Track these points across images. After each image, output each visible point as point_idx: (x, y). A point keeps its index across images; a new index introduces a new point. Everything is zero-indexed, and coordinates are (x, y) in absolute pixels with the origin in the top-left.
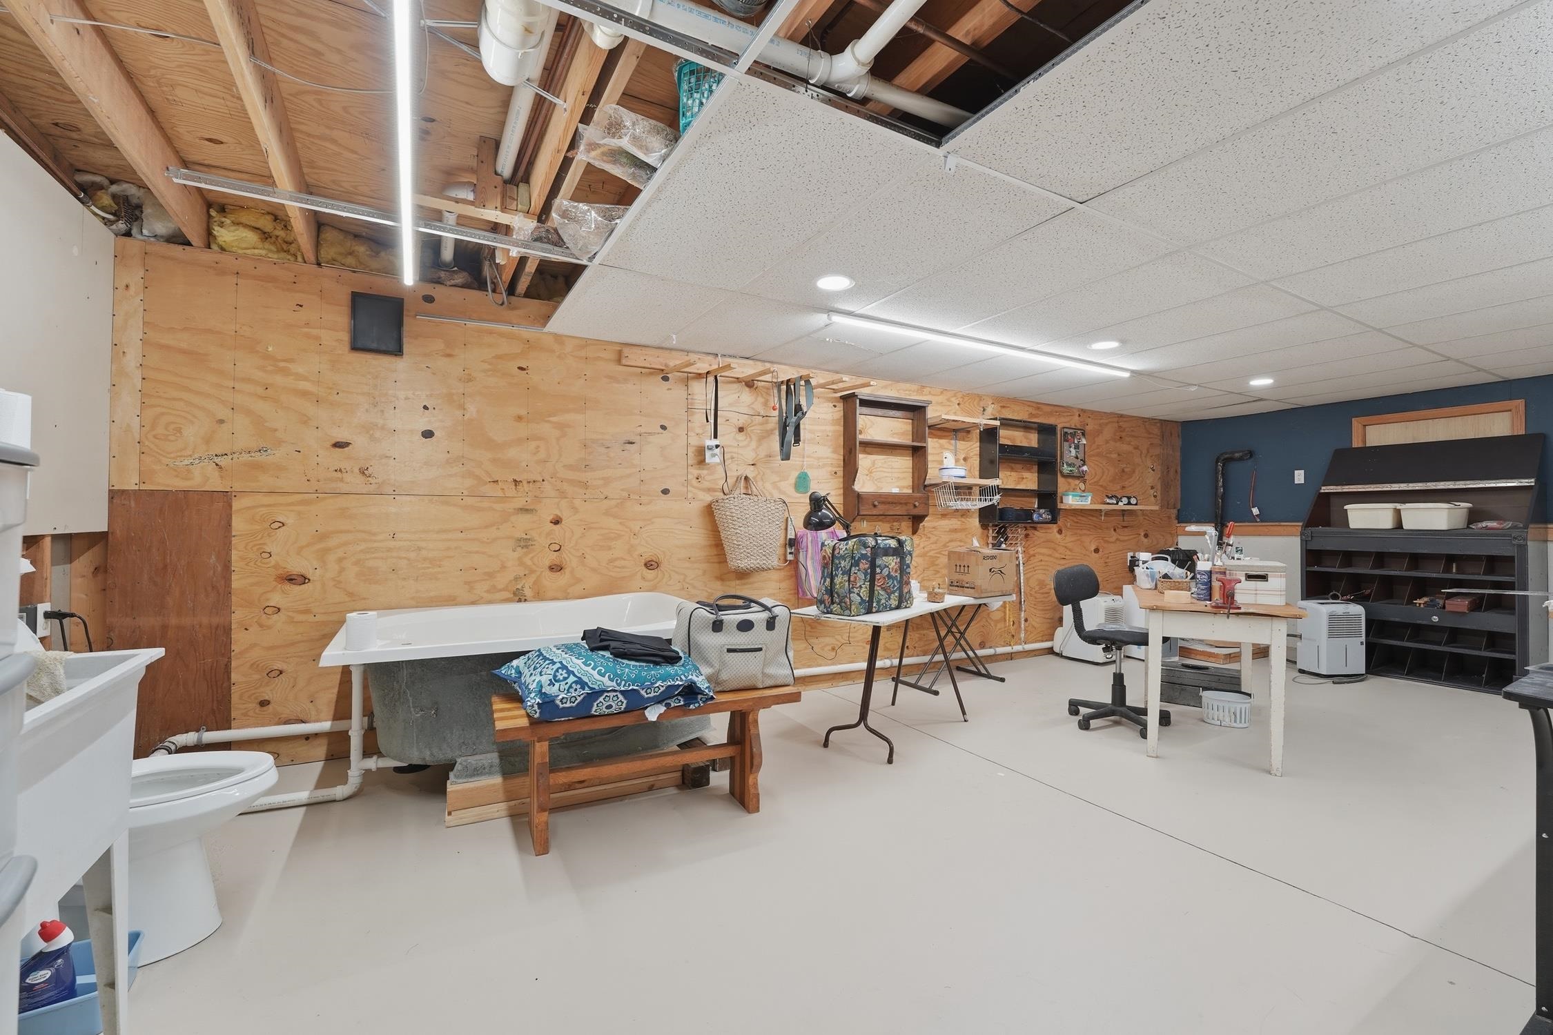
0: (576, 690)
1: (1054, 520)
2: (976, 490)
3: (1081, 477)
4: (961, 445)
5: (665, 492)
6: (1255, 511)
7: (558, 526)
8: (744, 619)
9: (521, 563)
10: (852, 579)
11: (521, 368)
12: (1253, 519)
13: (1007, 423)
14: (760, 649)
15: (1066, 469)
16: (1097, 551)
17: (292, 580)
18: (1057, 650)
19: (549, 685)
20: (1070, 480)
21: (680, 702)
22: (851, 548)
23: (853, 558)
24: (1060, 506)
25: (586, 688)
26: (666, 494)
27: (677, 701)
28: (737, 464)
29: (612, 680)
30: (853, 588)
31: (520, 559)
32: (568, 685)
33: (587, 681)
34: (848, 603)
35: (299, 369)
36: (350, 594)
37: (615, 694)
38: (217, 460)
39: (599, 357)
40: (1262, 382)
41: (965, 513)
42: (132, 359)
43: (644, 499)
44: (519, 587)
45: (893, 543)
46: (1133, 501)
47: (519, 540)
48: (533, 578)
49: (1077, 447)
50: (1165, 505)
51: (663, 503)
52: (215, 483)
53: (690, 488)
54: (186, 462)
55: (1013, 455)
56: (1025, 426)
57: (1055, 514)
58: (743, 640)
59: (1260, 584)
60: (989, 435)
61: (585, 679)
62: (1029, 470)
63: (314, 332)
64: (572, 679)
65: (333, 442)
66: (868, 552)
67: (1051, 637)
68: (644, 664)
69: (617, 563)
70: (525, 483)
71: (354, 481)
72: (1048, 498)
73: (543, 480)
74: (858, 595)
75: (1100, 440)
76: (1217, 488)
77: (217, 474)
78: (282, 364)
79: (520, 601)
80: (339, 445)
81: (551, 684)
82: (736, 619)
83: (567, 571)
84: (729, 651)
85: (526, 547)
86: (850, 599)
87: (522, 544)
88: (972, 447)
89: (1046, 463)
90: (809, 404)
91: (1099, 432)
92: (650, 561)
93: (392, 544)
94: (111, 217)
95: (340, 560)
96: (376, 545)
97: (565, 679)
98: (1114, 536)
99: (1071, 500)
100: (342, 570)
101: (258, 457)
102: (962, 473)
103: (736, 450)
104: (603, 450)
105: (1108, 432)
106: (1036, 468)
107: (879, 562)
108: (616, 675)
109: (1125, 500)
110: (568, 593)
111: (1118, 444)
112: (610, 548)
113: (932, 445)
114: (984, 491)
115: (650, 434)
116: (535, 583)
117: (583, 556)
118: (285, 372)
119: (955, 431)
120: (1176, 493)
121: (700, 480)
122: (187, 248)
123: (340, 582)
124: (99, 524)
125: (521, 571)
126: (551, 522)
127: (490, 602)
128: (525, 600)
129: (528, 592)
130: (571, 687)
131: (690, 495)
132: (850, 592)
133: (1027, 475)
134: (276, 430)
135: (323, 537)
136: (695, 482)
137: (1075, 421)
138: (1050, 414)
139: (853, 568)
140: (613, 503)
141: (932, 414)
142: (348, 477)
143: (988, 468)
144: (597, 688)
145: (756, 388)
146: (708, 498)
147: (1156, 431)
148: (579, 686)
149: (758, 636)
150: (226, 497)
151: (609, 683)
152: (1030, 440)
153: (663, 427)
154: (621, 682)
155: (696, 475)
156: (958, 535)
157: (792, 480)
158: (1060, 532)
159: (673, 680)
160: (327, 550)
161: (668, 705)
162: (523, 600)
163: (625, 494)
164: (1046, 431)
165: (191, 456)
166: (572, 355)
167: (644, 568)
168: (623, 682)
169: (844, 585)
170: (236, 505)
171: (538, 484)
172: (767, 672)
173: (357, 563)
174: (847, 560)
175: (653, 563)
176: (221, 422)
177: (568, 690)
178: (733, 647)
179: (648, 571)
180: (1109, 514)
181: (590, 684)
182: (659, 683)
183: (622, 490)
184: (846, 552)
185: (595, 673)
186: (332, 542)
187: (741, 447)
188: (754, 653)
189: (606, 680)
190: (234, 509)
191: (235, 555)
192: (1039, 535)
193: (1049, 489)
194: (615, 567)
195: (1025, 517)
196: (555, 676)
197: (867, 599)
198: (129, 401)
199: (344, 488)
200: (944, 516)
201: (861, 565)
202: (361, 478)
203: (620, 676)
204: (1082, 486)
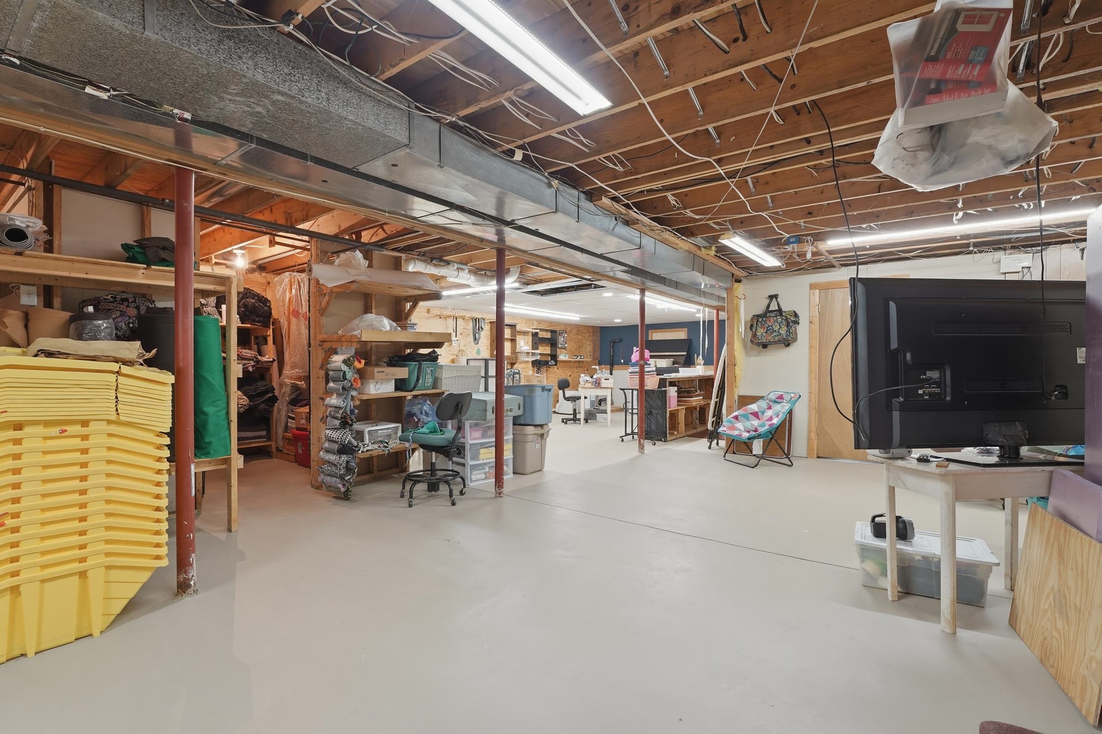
1: (556, 365)
2: (531, 354)
3: (565, 348)
4: (526, 337)
6: (622, 361)
12: (621, 364)
13: (541, 330)
15: (560, 346)
16: (570, 376)
18: (557, 411)
20: (562, 350)
24: (558, 359)
28: (460, 346)
40: (618, 321)
41: (527, 362)
45: (518, 371)
46: (582, 357)
49: (564, 337)
50: (594, 359)
53: (447, 354)
55: (543, 341)
56: (547, 331)
57: (556, 361)
59: (607, 381)
60: (535, 335)
62: (548, 346)
66: (512, 373)
67: (555, 407)
72: (554, 357)
75: (571, 335)
76: (611, 352)
88: (530, 338)
89: (553, 343)
90: (484, 326)
91: (571, 332)
98: (576, 370)
99: (562, 357)
102: (528, 348)
105: (574, 332)
106: (550, 345)
109: (580, 357)
111: (578, 336)
113: (518, 338)
114: (533, 354)
119: (524, 333)
120: (598, 354)
121: (450, 351)
131: (447, 356)
133: (547, 348)
136: (448, 352)
137: (563, 328)
138: (554, 326)
141: (518, 328)
143: (535, 346)
145: (465, 319)
146: (452, 357)
147: (591, 330)
152: (548, 335)
156: (526, 370)
157: (476, 351)
158: (558, 369)
164: (553, 332)
180: (574, 362)
187: (461, 340)
192: (551, 370)
193: (554, 353)
195: (546, 363)
200: (520, 363)
204: (565, 352)
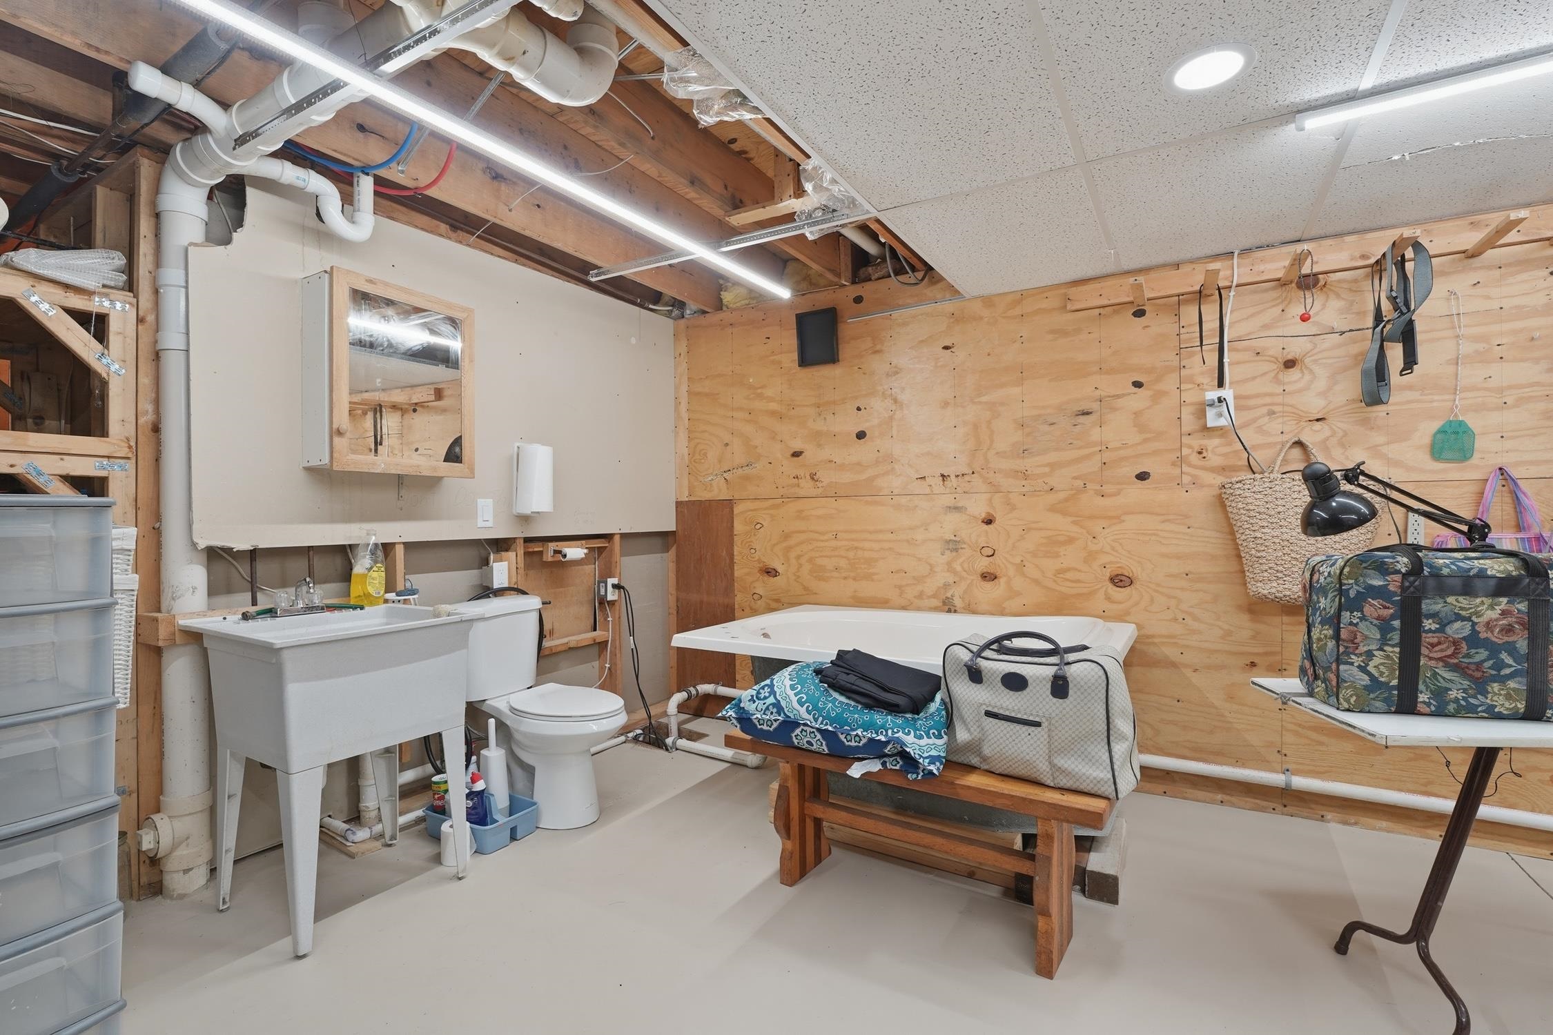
0: (772, 713)
5: (1143, 476)
7: (990, 526)
8: (1012, 671)
9: (949, 567)
10: (1344, 634)
11: (946, 348)
14: (1038, 724)
17: (768, 572)
19: (749, 701)
21: (896, 765)
22: (1338, 572)
23: (1341, 592)
25: (782, 715)
26: (1145, 479)
27: (894, 763)
28: (1283, 423)
29: (808, 712)
30: (1347, 653)
31: (949, 564)
32: (766, 705)
33: (784, 707)
34: (1334, 683)
35: (769, 392)
36: (806, 588)
37: (812, 730)
38: (725, 475)
39: (1040, 309)
42: (683, 407)
43: (1108, 488)
44: (949, 595)
47: (948, 542)
48: (964, 585)
51: (1138, 492)
52: (724, 495)
53: (1185, 468)
54: (710, 479)
58: (1009, 702)
61: (783, 704)
63: (777, 358)
64: (771, 700)
65: (792, 452)
68: (853, 703)
69: (1069, 575)
70: (953, 477)
71: (807, 487)
73: (973, 473)
74: (1363, 669)
77: (725, 485)
78: (759, 391)
79: (949, 611)
80: (796, 454)
81: (752, 700)
82: (1000, 669)
83: (1002, 581)
84: (989, 714)
85: (956, 550)
86: (1338, 676)
87: (951, 547)
92: (1117, 575)
93: (834, 543)
94: (671, 308)
95: (798, 557)
96: (822, 544)
97: (765, 698)
100: (800, 566)
101: (747, 471)
103: (1279, 399)
104: (1046, 428)
107: (1427, 606)
108: (815, 708)
110: (1004, 608)
112: (1057, 556)
115: (1118, 396)
116: (965, 592)
117: (1022, 565)
118: (760, 397)
121: (1204, 455)
122: (707, 315)
123: (799, 577)
124: (670, 526)
125: (950, 578)
126: (983, 522)
127: (919, 609)
128: (955, 611)
129: (958, 602)
130: (767, 708)
131: (1186, 479)
132: (1338, 661)
134: (757, 447)
135: (786, 536)
136: (1195, 459)
139: (1346, 615)
140: (1062, 495)
142: (802, 482)
144: (793, 717)
145: (1324, 286)
146: (1217, 483)
148: (775, 710)
149: (1036, 701)
150: (729, 504)
151: (806, 715)
153: (1138, 385)
154: (818, 718)
155: (1197, 448)
157: (1423, 439)
159: (877, 733)
160: (789, 549)
161: (884, 764)
162: (953, 610)
163: (1080, 483)
165: (712, 474)
166: (1004, 317)
167: (1110, 586)
168: (821, 719)
169: (1326, 644)
170: (737, 509)
171: (967, 478)
172: (1059, 765)
173: (811, 560)
174: (1330, 595)
175: (1123, 578)
176: (727, 445)
177: (765, 711)
178: (995, 710)
179: (1115, 588)
181: (786, 710)
182: (859, 732)
183: (1075, 478)
184: (1329, 579)
185: (794, 699)
186: (792, 542)
187: (1290, 393)
188: (1027, 727)
189: (803, 710)
190: (735, 513)
191: (736, 550)
194: (1068, 580)
196: (758, 693)
197: (1395, 682)
198: (683, 436)
199: (802, 493)
201: (1367, 609)
202: (811, 483)
203: (820, 710)
